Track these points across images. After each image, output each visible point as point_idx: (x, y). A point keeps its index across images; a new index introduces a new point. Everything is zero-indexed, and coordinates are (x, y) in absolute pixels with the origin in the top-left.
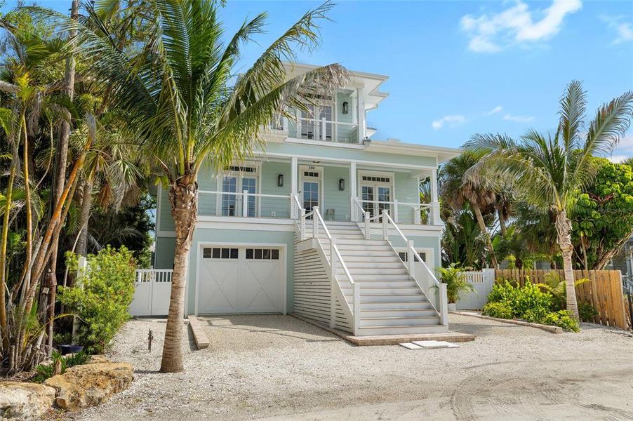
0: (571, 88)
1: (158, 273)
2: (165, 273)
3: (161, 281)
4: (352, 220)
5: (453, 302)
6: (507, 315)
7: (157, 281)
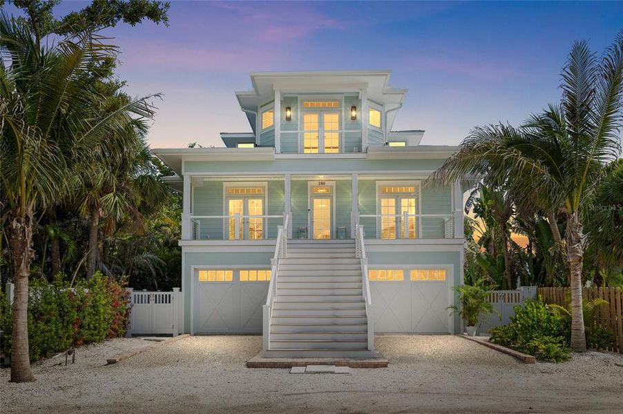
0: (575, 51)
1: (156, 295)
2: (166, 295)
3: (159, 303)
4: (352, 237)
5: (473, 325)
6: (503, 341)
7: (156, 302)
